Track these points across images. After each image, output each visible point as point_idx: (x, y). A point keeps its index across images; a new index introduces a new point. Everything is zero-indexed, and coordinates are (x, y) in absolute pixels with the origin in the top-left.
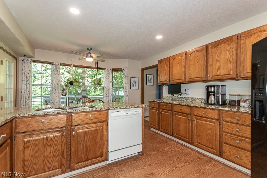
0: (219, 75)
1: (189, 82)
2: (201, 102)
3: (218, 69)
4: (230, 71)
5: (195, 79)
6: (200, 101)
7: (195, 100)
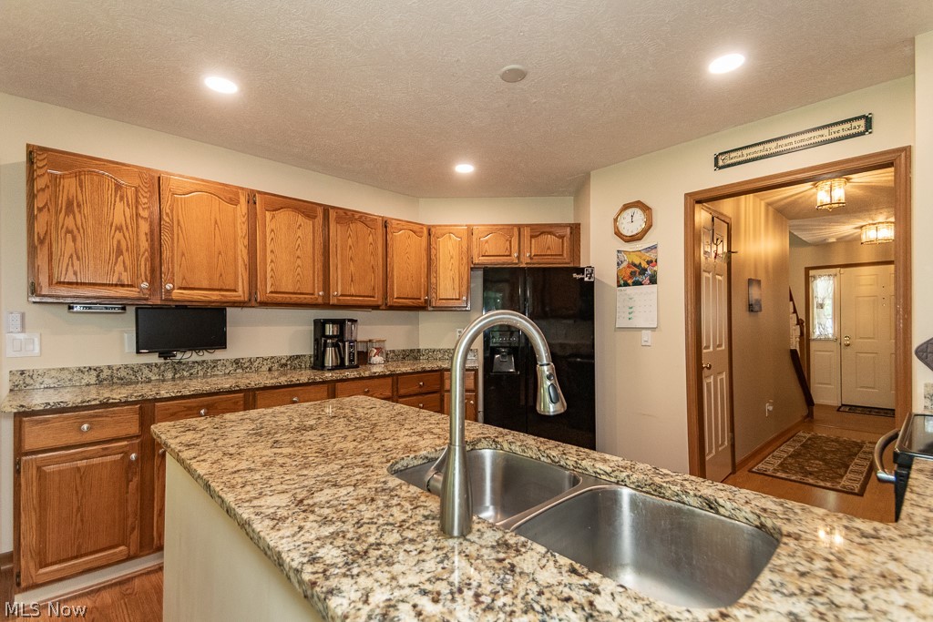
0: (353, 296)
1: (264, 304)
2: (270, 370)
3: (352, 281)
4: (374, 289)
5: (292, 296)
6: (265, 368)
7: (246, 368)
